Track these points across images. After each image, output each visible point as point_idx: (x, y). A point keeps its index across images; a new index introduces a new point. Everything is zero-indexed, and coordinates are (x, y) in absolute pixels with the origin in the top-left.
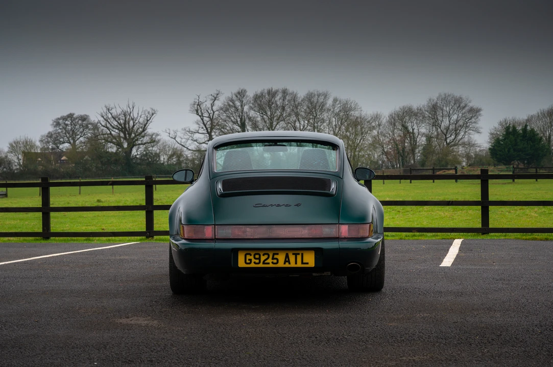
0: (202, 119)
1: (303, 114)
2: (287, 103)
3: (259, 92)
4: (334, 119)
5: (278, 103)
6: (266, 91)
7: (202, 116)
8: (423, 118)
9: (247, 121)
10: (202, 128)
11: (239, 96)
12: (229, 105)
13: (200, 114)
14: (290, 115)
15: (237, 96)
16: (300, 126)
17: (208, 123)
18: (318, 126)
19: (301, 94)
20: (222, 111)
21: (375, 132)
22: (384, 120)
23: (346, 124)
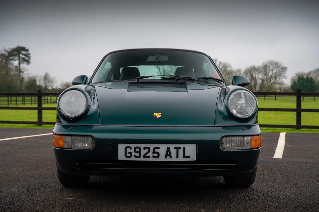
8: (260, 71)
17: (162, 73)
22: (242, 72)
23: (225, 73)
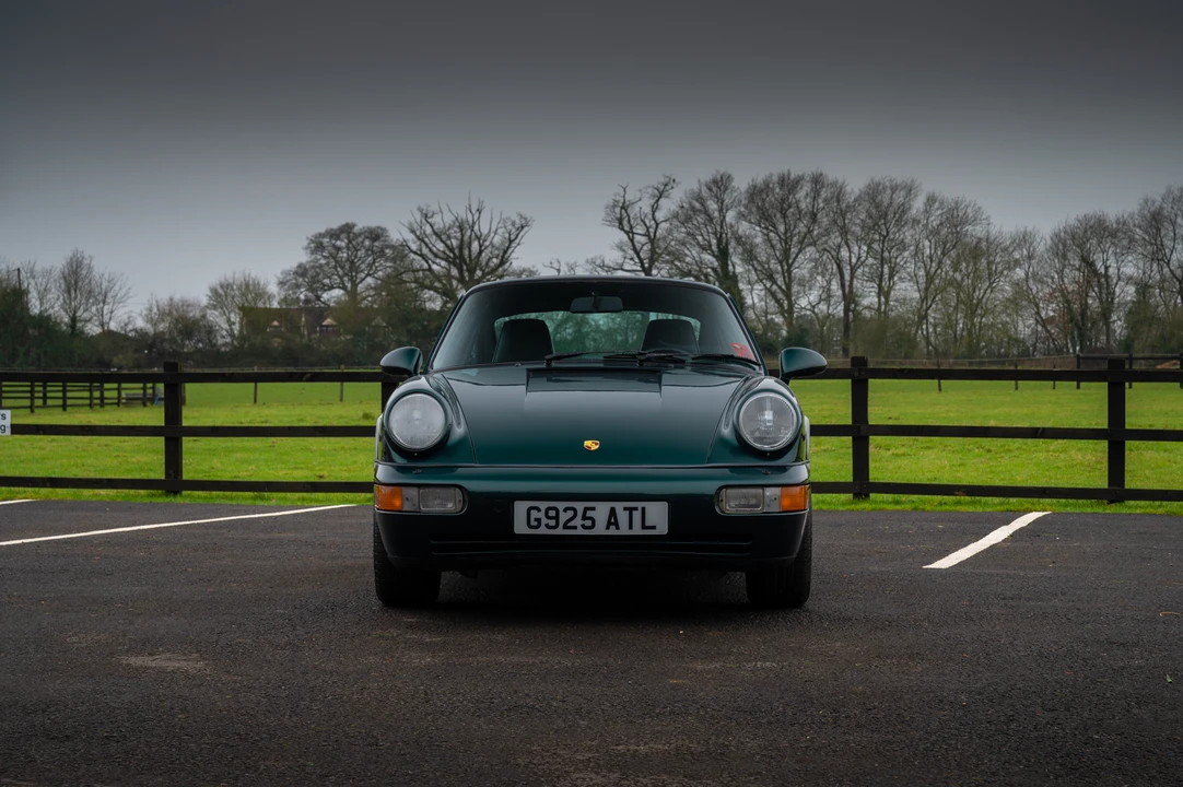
0: (632, 240)
1: (857, 229)
2: (821, 205)
3: (760, 181)
4: (927, 243)
5: (803, 206)
6: (775, 179)
7: (630, 233)
8: (1130, 242)
9: (733, 243)
10: (632, 259)
11: (714, 189)
12: (693, 208)
13: (626, 228)
14: (827, 232)
15: (710, 189)
16: (850, 257)
17: (645, 248)
18: (891, 258)
19: (855, 186)
20: (677, 223)
21: (1020, 273)
22: (1042, 246)
23: (953, 253)
